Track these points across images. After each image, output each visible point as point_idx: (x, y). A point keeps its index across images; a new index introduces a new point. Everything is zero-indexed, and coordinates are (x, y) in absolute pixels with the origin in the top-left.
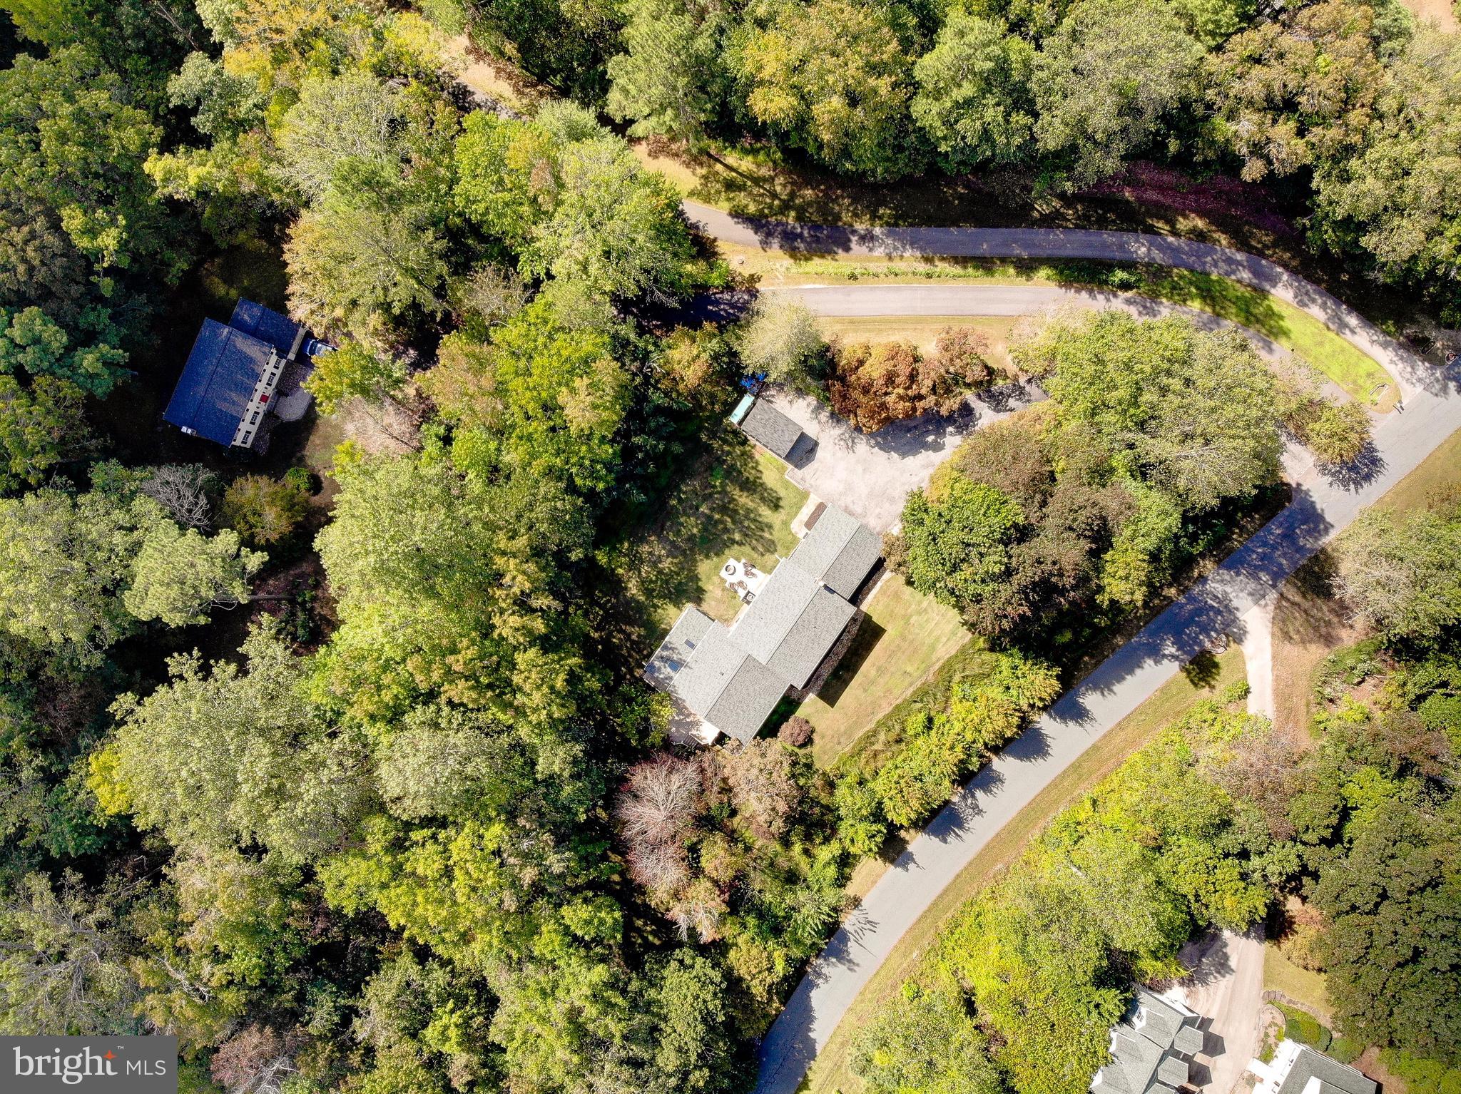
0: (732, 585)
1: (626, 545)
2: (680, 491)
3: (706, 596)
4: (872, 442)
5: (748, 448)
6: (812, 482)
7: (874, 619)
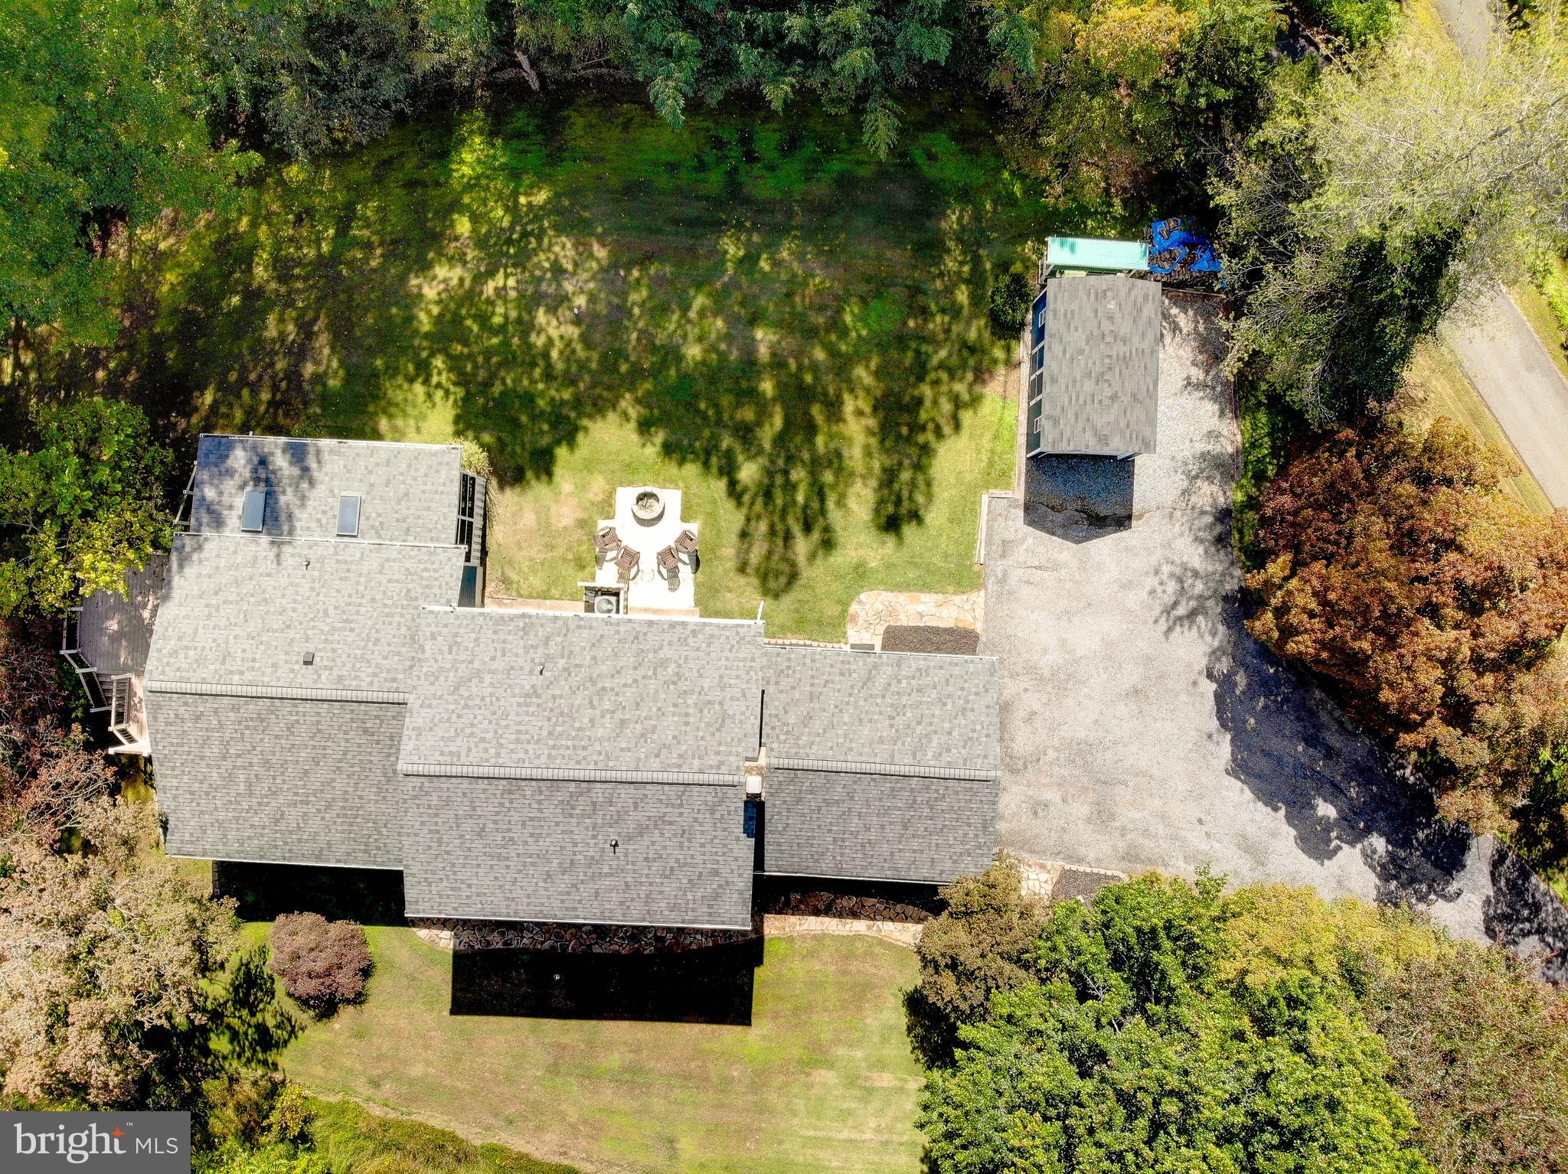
0: (610, 536)
1: (541, 197)
2: (771, 247)
3: (539, 490)
4: (1224, 665)
5: (999, 353)
6: (1015, 575)
7: (759, 973)
